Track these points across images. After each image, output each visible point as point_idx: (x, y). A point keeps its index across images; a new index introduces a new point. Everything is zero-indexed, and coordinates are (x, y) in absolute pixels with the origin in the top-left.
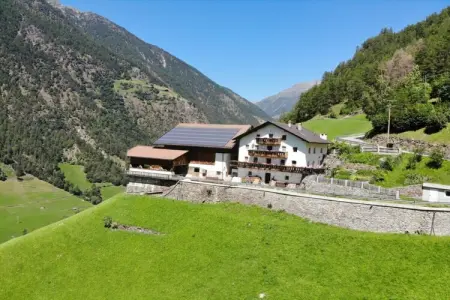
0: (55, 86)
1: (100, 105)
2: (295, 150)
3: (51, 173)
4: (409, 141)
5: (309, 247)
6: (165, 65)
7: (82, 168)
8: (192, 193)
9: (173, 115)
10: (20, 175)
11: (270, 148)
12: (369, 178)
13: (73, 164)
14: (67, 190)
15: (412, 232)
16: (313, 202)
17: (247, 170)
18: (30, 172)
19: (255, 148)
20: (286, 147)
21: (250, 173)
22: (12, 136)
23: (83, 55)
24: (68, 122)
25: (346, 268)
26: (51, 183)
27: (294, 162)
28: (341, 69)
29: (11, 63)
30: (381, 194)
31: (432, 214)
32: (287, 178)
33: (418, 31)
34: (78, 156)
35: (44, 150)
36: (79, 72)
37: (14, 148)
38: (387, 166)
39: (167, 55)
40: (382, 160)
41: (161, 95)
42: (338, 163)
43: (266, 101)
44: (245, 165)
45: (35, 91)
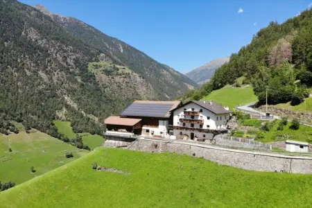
0: (49, 68)
1: (79, 80)
2: (208, 118)
3: (48, 127)
4: (281, 110)
5: (218, 181)
6: (122, 51)
7: (69, 123)
8: (145, 146)
9: (129, 85)
10: (28, 129)
11: (193, 117)
12: (254, 136)
13: (63, 121)
14: (60, 138)
15: (278, 171)
16: (221, 152)
17: (180, 131)
18: (34, 127)
19: (183, 117)
20: (202, 117)
21: (181, 133)
22: (22, 103)
23: (67, 46)
24: (58, 92)
25: (239, 193)
26: (48, 134)
27: (208, 126)
28: (243, 51)
29: (19, 53)
30: (261, 147)
31: (290, 160)
32: (204, 136)
33: (295, 23)
34: (66, 115)
35: (43, 112)
36: (65, 58)
37: (23, 111)
38: (266, 128)
39: (123, 44)
40: (263, 124)
41: (120, 71)
42: (236, 125)
43: (193, 72)
44: (178, 128)
45: (35, 72)
